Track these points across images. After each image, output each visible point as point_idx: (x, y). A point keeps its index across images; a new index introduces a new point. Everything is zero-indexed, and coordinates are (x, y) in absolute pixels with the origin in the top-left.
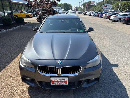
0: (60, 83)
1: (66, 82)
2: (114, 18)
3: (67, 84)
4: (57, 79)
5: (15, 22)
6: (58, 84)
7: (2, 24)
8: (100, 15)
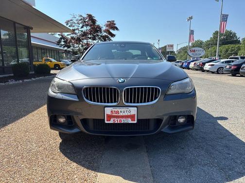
0: (122, 120)
1: (132, 117)
2: (210, 67)
3: (136, 122)
4: (116, 110)
5: (34, 72)
6: (117, 120)
7: (12, 75)
8: (184, 64)
